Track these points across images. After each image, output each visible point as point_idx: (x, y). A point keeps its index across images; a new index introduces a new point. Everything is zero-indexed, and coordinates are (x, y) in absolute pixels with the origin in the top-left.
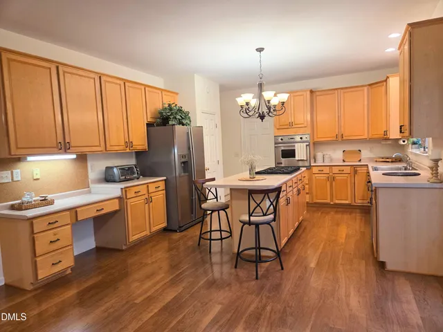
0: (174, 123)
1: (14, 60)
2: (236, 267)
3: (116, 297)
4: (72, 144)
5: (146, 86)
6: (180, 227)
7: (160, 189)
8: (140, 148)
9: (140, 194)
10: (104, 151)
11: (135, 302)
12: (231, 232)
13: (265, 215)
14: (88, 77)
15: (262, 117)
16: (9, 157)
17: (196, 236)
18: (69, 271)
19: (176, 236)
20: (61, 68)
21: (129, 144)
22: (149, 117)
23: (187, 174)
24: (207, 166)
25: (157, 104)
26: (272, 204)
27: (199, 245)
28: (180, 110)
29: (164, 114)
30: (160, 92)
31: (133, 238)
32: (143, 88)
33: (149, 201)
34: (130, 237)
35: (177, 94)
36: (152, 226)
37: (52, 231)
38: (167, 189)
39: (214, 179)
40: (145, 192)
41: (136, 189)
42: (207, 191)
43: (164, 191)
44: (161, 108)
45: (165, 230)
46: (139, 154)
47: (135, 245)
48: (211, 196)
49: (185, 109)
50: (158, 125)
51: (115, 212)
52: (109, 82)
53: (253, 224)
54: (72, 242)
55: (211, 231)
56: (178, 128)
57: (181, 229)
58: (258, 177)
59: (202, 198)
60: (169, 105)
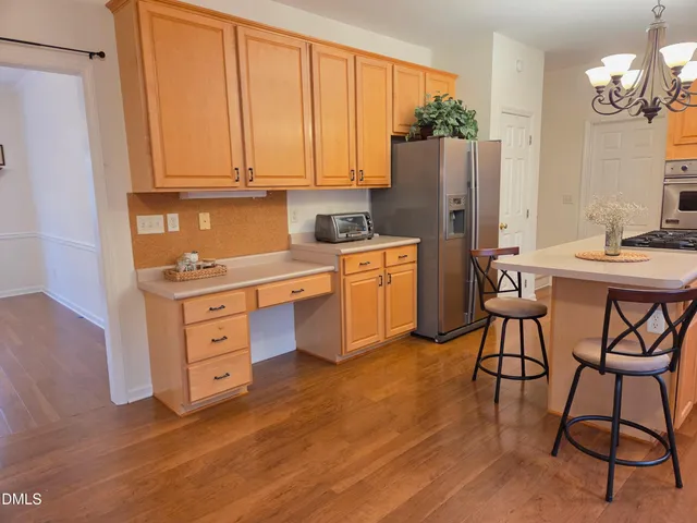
0: (442, 133)
1: (161, 16)
2: (554, 453)
3: (304, 466)
4: (258, 172)
5: (394, 62)
6: (441, 334)
7: (407, 260)
8: (377, 182)
9: (369, 267)
10: (313, 187)
11: (334, 488)
12: (546, 366)
13: (647, 354)
14: (290, 47)
15: (650, 112)
16: (154, 191)
17: (471, 356)
18: (244, 390)
19: (432, 350)
20: (241, 30)
21: (356, 174)
22: (397, 122)
23: (461, 235)
24: (502, 220)
25: (415, 98)
26: (671, 327)
27: (474, 378)
28: (457, 108)
29: (425, 116)
30: (421, 74)
31: (355, 344)
32: (389, 65)
33: (385, 280)
34: (349, 343)
35: (454, 77)
36: (388, 327)
37: (214, 323)
38: (420, 261)
39: (515, 251)
40: (379, 264)
41: (363, 258)
42: (500, 274)
43: (416, 265)
44: (421, 105)
45: (413, 334)
46: (376, 194)
47: (357, 357)
48: (506, 285)
49: (467, 106)
50: (412, 139)
51: (325, 297)
52: (327, 55)
53: (610, 371)
54: (249, 344)
55: (501, 355)
56: (450, 143)
57: (443, 338)
58: (627, 253)
59: (487, 288)
60: (437, 99)
